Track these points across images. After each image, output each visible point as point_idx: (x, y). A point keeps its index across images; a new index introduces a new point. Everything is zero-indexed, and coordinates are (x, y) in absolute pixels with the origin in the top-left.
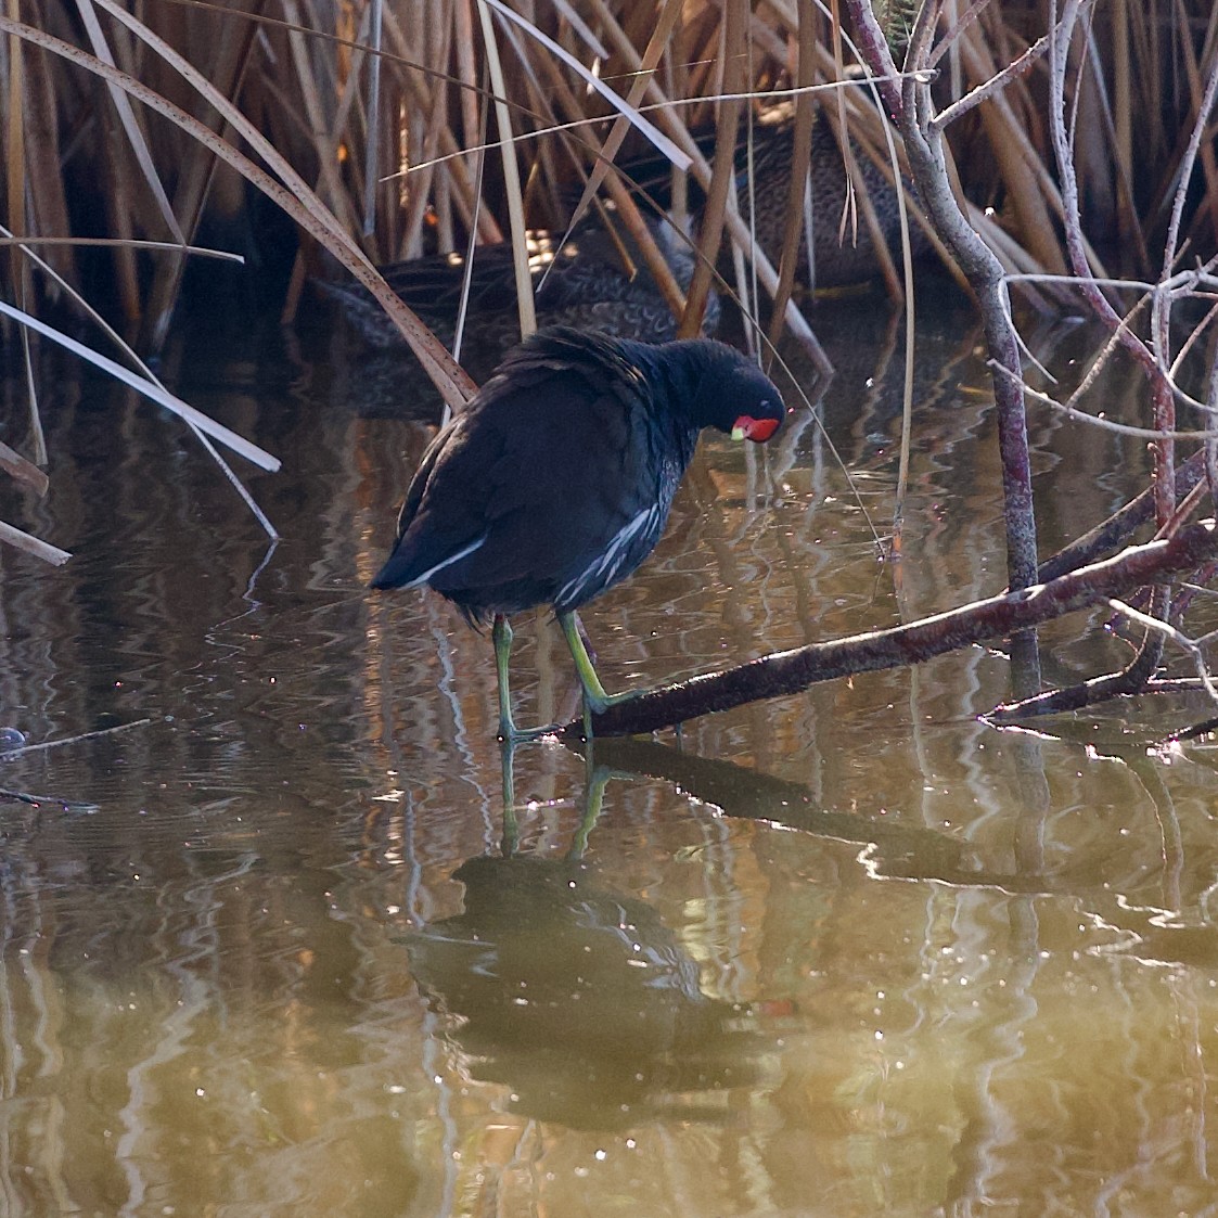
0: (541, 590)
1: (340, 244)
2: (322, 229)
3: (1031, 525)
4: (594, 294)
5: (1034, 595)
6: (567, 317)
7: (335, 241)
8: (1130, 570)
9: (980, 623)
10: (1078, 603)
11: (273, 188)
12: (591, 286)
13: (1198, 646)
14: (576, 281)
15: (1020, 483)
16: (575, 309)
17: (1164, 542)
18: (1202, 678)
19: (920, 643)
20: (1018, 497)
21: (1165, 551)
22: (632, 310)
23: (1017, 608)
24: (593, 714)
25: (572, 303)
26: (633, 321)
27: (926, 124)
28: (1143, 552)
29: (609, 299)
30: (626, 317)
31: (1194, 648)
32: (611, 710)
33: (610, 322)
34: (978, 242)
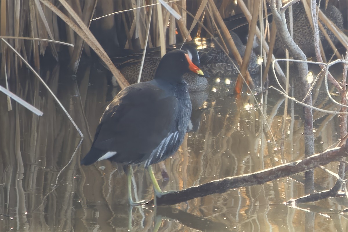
0: (139, 158)
1: (92, 43)
2: (87, 38)
3: (312, 141)
4: (217, 60)
5: (297, 164)
6: (207, 67)
7: (90, 42)
8: (328, 156)
9: (280, 172)
10: (311, 167)
11: (72, 24)
12: (216, 57)
13: (345, 181)
14: (211, 55)
15: (309, 127)
16: (210, 65)
17: (339, 148)
18: (345, 192)
19: (261, 178)
20: (309, 131)
21: (339, 150)
22: (229, 66)
23: (292, 168)
24: (157, 198)
25: (209, 63)
26: (229, 70)
27: (280, 8)
28: (332, 150)
29: (222, 62)
30: (227, 68)
31: (344, 183)
32: (163, 196)
33: (221, 69)
34: (297, 48)
